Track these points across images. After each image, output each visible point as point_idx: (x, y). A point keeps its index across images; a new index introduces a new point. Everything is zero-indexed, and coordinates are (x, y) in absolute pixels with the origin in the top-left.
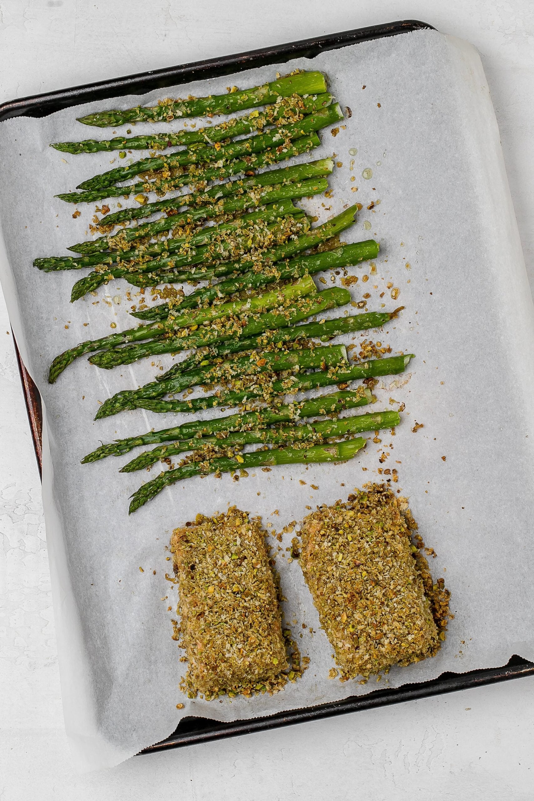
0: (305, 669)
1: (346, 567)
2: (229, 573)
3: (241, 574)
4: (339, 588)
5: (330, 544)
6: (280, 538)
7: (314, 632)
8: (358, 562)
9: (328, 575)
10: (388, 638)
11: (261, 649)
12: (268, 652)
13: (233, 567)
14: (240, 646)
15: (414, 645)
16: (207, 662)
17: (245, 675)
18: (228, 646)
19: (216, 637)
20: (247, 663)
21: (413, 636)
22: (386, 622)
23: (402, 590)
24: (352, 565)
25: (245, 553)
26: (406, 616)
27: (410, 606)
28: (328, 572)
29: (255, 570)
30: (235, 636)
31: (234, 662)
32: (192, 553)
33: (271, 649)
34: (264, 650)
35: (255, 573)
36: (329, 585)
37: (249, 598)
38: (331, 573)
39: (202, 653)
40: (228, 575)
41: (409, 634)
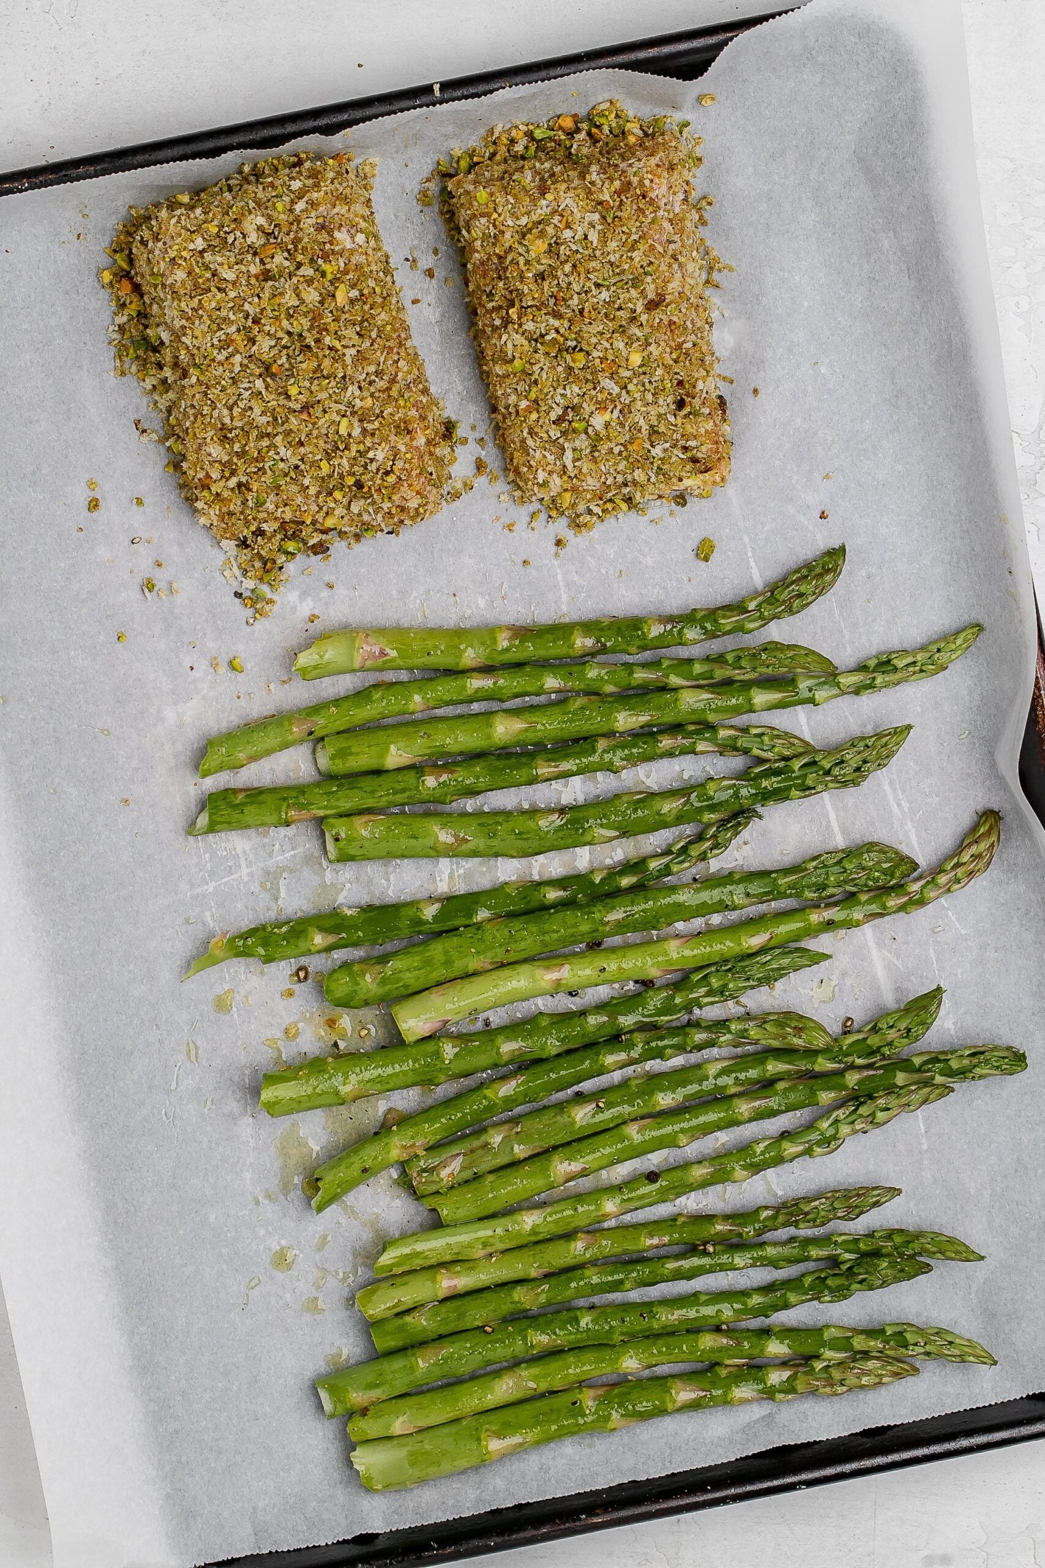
0: (428, 180)
1: (333, 405)
2: (593, 393)
3: (565, 389)
4: (348, 360)
5: (371, 455)
6: (480, 466)
7: (407, 260)
8: (305, 416)
9: (372, 389)
11: (520, 225)
12: (501, 219)
13: (585, 405)
14: (567, 234)
15: (189, 226)
16: (641, 203)
18: (593, 237)
19: (618, 255)
20: (550, 196)
22: (253, 281)
23: (215, 354)
24: (318, 411)
25: (555, 433)
26: (209, 291)
27: (201, 313)
28: (372, 395)
29: (533, 396)
30: (579, 256)
31: (580, 202)
32: (682, 436)
33: (494, 225)
34: (511, 222)
35: (534, 389)
36: (371, 368)
37: (548, 338)
38: (366, 394)
39: (652, 222)
40: (595, 389)
41: (202, 252)
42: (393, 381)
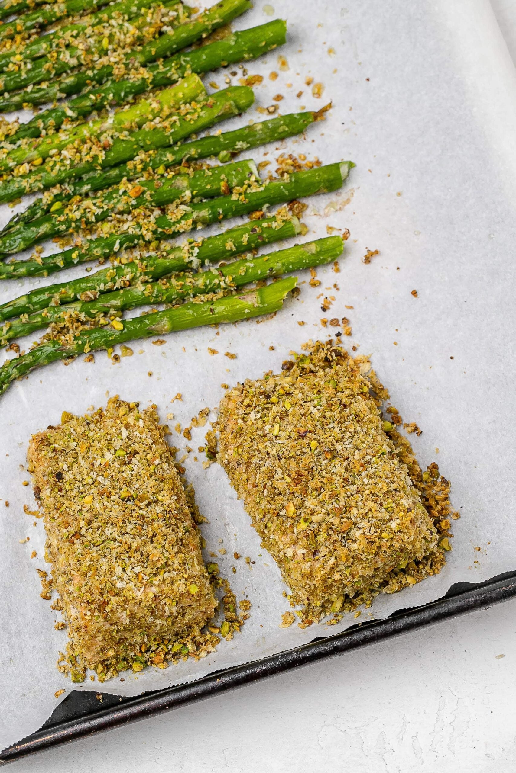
0: (245, 617)
1: (285, 442)
2: (113, 474)
3: (132, 475)
4: (279, 471)
5: (259, 416)
6: (188, 434)
7: (254, 563)
8: (302, 430)
9: (260, 455)
10: (360, 528)
11: (169, 571)
12: (181, 574)
13: (118, 466)
14: (137, 570)
15: (401, 535)
16: (89, 599)
17: (150, 619)
18: (118, 570)
19: (100, 562)
20: (151, 595)
21: (398, 521)
22: (353, 504)
23: (374, 460)
24: (294, 435)
25: (136, 447)
26: (384, 494)
27: (388, 481)
28: (259, 451)
29: (152, 467)
30: (128, 555)
31: (131, 593)
32: (58, 458)
33: (186, 571)
34: (175, 573)
35: (152, 471)
36: (263, 469)
37: (146, 502)
38: (264, 451)
39: (80, 587)
40: (112, 476)
41: (391, 519)
42: (248, 464)
